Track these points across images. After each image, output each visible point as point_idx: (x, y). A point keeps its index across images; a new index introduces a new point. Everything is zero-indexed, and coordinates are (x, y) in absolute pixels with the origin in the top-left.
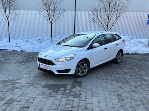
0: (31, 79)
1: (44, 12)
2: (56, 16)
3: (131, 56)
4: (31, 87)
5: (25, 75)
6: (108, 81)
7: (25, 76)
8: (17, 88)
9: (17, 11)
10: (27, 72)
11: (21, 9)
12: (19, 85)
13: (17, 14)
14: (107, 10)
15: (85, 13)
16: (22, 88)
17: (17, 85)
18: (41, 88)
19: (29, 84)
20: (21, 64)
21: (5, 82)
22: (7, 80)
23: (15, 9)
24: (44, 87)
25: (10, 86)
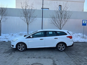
1: (23, 18)
2: (31, 20)
9: (6, 17)
13: (6, 19)
15: (47, 19)
23: (5, 15)
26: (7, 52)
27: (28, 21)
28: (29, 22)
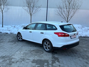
0: (22, 55)
1: (26, 8)
2: (34, 11)
3: (84, 38)
4: (23, 62)
5: (17, 51)
6: (76, 57)
7: (17, 53)
8: (13, 62)
9: (8, 7)
10: (18, 49)
11: (11, 5)
12: (14, 60)
13: (8, 9)
14: (68, 8)
15: (53, 9)
16: (16, 62)
17: (13, 60)
18: (30, 63)
19: (21, 59)
20: (12, 43)
21: (3, 57)
22: (4, 55)
23: (7, 5)
24: (33, 62)
25: (8, 61)
26: (11, 42)
27: (31, 12)
28: (33, 12)
